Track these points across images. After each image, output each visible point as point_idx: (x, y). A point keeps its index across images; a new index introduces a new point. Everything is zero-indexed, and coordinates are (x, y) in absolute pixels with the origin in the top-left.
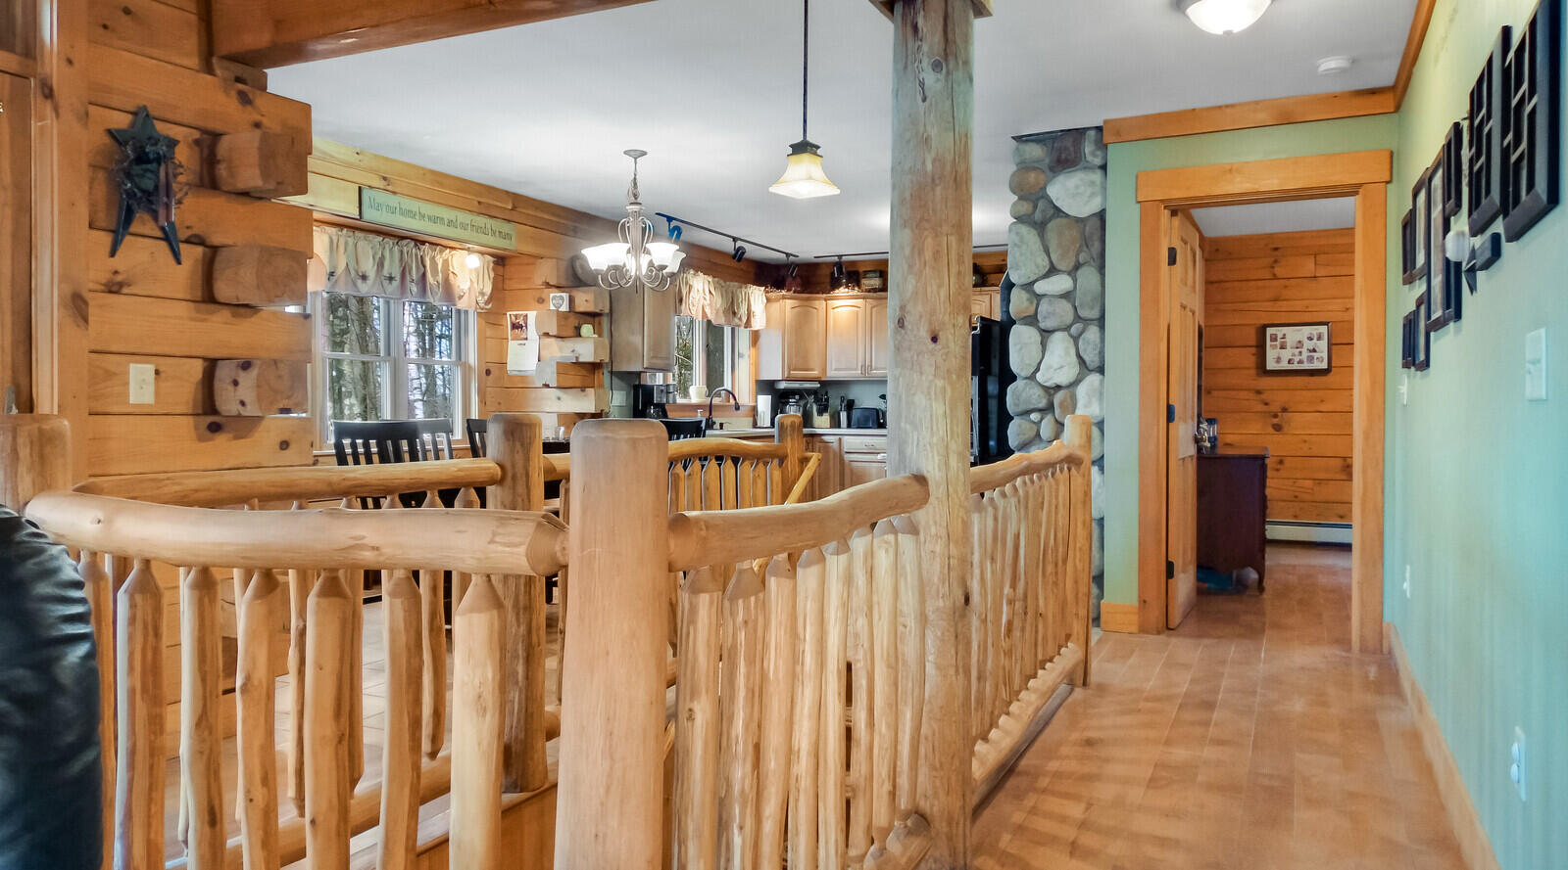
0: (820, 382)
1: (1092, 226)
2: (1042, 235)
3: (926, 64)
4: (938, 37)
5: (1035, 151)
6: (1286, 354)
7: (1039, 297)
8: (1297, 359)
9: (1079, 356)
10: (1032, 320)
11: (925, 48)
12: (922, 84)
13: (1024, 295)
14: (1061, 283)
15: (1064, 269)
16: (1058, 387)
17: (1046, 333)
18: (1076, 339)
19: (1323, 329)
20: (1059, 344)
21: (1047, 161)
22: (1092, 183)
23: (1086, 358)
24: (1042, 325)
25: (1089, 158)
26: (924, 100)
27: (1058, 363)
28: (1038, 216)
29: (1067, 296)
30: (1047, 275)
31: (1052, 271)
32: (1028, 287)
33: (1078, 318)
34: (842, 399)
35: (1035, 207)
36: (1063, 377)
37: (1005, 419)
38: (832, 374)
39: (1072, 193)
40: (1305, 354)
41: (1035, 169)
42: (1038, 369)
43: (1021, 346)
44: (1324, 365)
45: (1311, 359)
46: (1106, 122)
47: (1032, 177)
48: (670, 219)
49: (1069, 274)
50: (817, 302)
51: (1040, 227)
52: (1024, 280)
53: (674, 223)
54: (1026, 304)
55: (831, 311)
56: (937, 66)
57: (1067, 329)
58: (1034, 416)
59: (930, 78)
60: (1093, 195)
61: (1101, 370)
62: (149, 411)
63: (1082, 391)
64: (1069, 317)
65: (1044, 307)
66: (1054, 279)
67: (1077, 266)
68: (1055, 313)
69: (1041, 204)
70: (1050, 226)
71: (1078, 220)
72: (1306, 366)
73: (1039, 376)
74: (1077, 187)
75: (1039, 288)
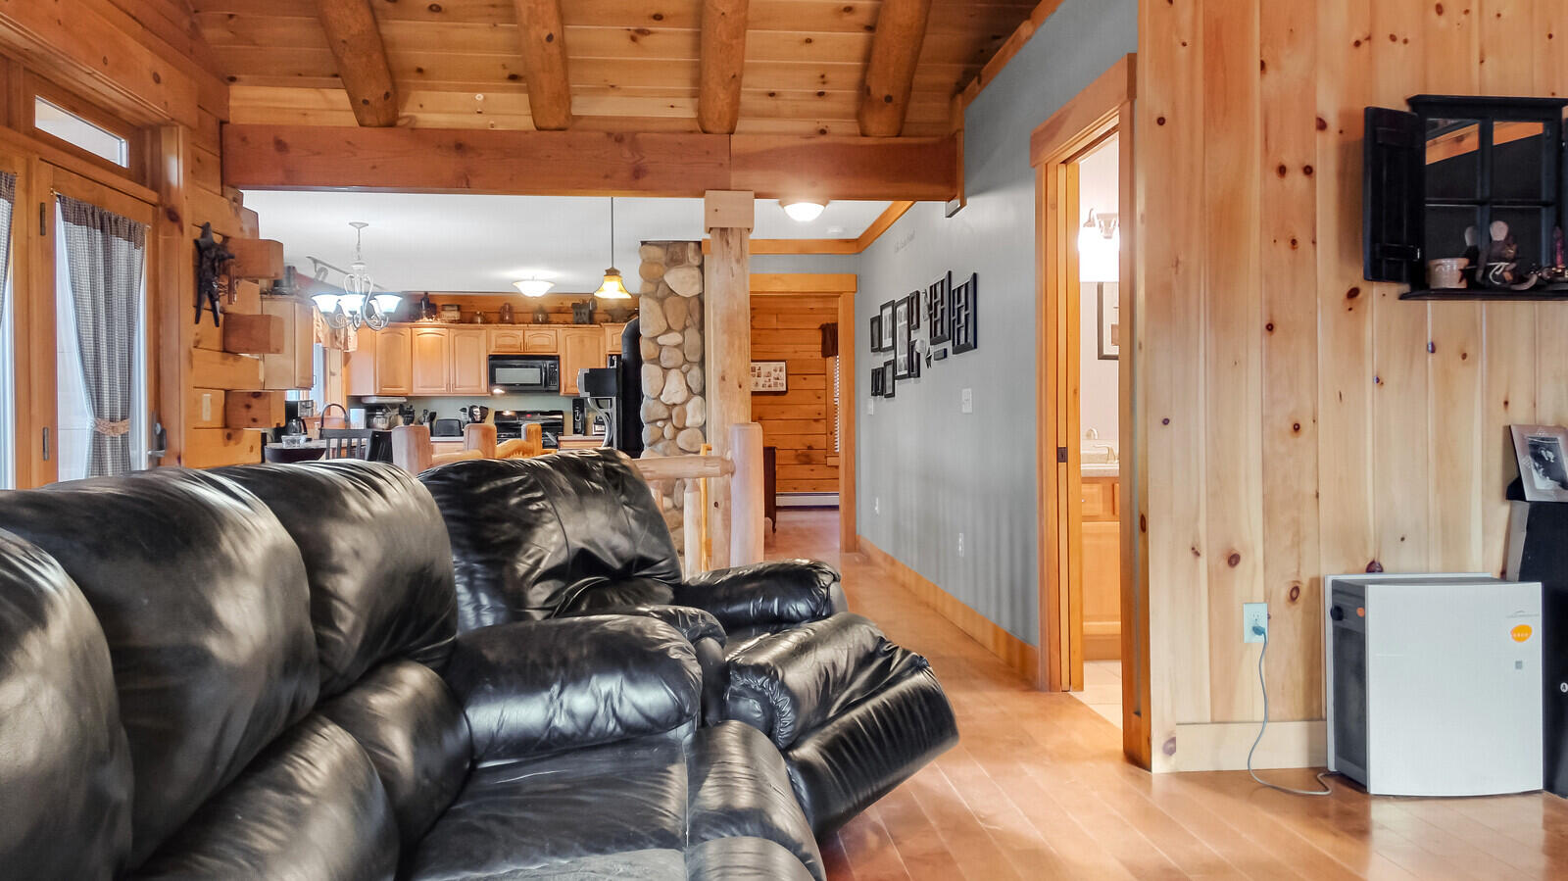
0: (407, 397)
1: (695, 303)
2: (662, 306)
3: (733, 259)
4: (738, 248)
5: (657, 252)
6: (761, 381)
7: (661, 347)
8: (768, 384)
9: (687, 385)
10: (656, 361)
11: (733, 252)
12: (732, 269)
13: (652, 345)
14: (674, 338)
15: (677, 329)
16: (675, 405)
17: (666, 370)
18: (685, 374)
19: (783, 364)
20: (674, 377)
21: (664, 259)
22: (694, 277)
23: (691, 386)
24: (663, 365)
25: (691, 260)
26: (733, 276)
27: (674, 389)
28: (659, 294)
29: (678, 346)
30: (665, 333)
31: (669, 329)
32: (654, 339)
33: (686, 361)
34: (426, 411)
35: (657, 288)
36: (678, 399)
37: (639, 426)
38: (417, 391)
39: (681, 281)
40: (773, 381)
41: (656, 263)
42: (661, 393)
43: (649, 376)
44: (785, 389)
45: (776, 384)
46: (704, 240)
47: (656, 269)
48: (315, 261)
49: (680, 332)
50: (404, 329)
51: (661, 301)
52: (651, 335)
53: (319, 266)
54: (653, 351)
55: (416, 339)
56: (738, 261)
57: (679, 367)
58: (659, 424)
59: (735, 266)
60: (694, 284)
61: (703, 394)
62: (208, 426)
63: (690, 407)
64: (681, 360)
65: (664, 353)
66: (670, 335)
67: (685, 328)
68: (670, 358)
69: (661, 286)
70: (667, 301)
71: (684, 298)
72: (773, 389)
73: (661, 397)
74: (684, 278)
75: (660, 340)
